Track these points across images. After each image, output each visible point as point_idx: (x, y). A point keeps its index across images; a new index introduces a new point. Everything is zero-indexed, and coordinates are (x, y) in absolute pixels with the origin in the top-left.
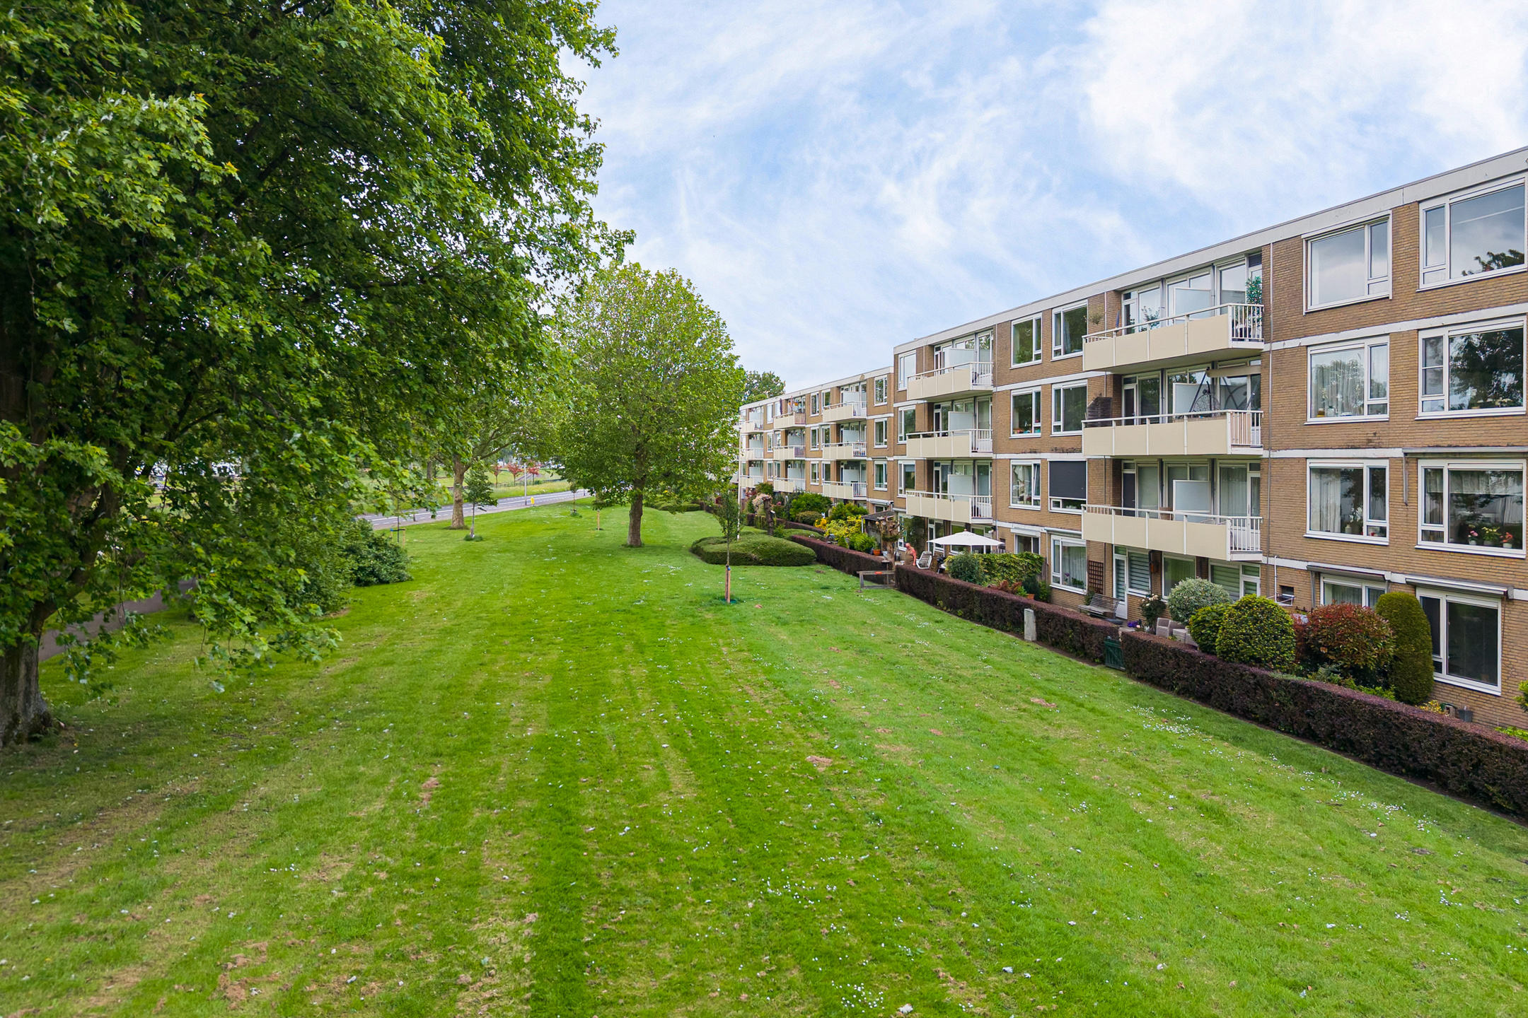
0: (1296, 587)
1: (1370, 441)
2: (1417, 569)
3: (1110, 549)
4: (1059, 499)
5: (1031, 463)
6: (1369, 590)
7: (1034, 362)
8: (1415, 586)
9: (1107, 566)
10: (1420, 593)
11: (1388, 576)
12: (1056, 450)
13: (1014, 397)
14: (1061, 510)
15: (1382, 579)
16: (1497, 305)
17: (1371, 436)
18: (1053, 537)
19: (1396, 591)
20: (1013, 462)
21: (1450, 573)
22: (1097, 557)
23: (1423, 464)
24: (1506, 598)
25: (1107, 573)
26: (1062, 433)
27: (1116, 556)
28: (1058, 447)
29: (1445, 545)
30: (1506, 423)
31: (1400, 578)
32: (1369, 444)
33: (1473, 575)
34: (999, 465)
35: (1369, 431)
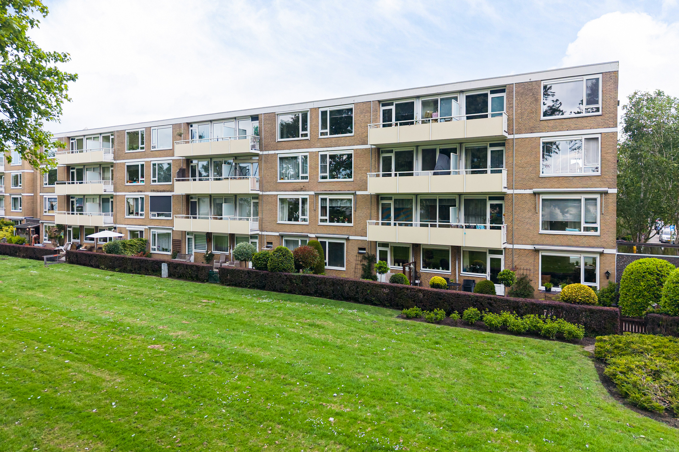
0: (273, 242)
1: (302, 189)
2: (319, 232)
3: (184, 233)
4: (156, 213)
5: (139, 197)
6: (302, 241)
7: (139, 150)
8: (317, 238)
9: (183, 241)
10: (319, 240)
11: (310, 235)
12: (154, 191)
13: (127, 166)
14: (156, 218)
15: (307, 236)
16: (344, 146)
17: (302, 187)
18: (152, 230)
19: (312, 240)
20: (126, 197)
21: (330, 232)
22: (177, 238)
23: (320, 197)
24: (348, 239)
25: (183, 244)
26: (157, 183)
27: (187, 237)
28: (155, 189)
29: (328, 223)
30: (347, 184)
31: (313, 236)
32: (301, 190)
33: (337, 232)
34: (118, 198)
35: (302, 185)
